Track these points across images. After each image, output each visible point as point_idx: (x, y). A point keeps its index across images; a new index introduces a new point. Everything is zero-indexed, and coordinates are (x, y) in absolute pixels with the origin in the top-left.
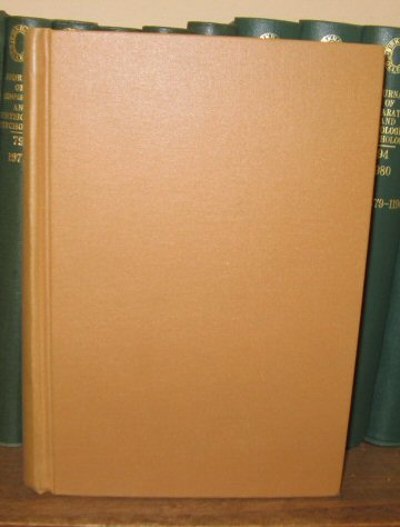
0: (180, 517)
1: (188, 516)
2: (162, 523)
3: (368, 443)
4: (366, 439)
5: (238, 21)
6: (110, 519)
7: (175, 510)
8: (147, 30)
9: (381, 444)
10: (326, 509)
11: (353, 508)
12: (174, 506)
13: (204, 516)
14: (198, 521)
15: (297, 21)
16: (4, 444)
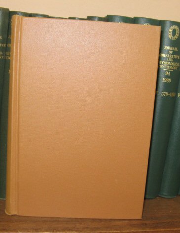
0: (84, 228)
1: (87, 228)
2: (77, 231)
3: (160, 197)
4: (160, 195)
5: (108, 16)
6: (54, 230)
7: (81, 225)
8: (70, 18)
9: (166, 197)
10: (146, 224)
11: (157, 223)
12: (81, 224)
13: (94, 228)
14: (92, 229)
15: (133, 17)
16: (1, 199)
